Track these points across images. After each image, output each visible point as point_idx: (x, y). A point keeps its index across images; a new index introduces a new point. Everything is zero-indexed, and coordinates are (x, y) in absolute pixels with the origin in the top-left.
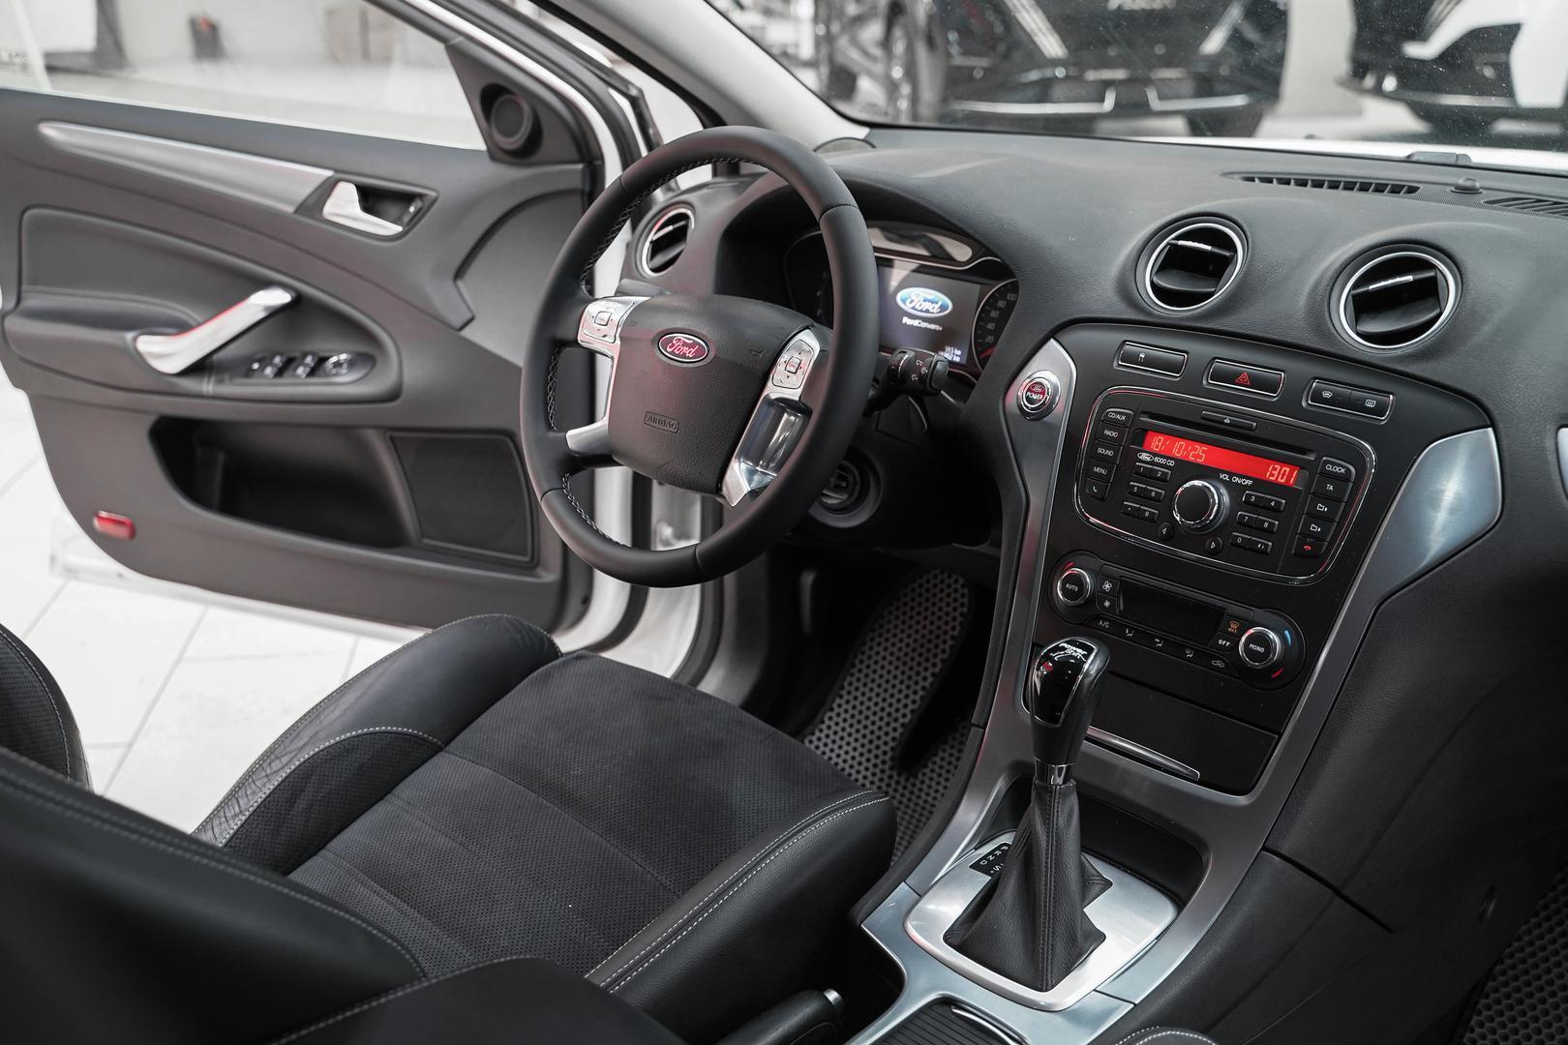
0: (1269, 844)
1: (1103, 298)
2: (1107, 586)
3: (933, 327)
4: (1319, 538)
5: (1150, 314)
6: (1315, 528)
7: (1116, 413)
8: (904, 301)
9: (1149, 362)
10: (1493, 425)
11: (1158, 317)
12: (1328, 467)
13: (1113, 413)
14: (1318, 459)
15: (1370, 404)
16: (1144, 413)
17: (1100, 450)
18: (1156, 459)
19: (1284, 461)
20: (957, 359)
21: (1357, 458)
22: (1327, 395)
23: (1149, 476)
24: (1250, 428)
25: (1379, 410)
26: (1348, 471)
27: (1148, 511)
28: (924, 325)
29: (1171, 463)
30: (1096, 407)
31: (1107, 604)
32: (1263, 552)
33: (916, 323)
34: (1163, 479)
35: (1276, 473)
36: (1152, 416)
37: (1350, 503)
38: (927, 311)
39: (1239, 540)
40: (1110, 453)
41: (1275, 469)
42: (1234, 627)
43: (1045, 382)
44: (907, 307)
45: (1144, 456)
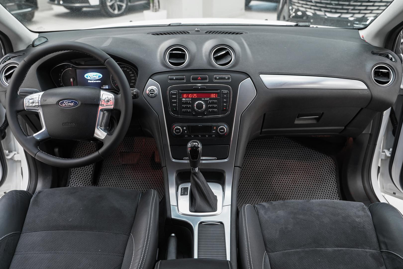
0: (236, 165)
1: (160, 68)
2: (185, 128)
3: (98, 81)
4: (226, 106)
5: (173, 69)
6: (225, 104)
7: (174, 92)
8: (87, 77)
9: (176, 79)
10: (250, 77)
11: (175, 69)
12: (224, 92)
13: (172, 92)
14: (221, 91)
15: (227, 78)
16: (180, 90)
17: (173, 100)
18: (187, 99)
19: (213, 93)
20: (107, 88)
21: (227, 89)
22: (218, 78)
23: (186, 103)
24: (205, 88)
25: (229, 79)
26: (227, 92)
27: (189, 110)
28: (95, 81)
29: (190, 99)
30: (168, 91)
31: (186, 132)
32: (216, 112)
33: (92, 81)
34: (190, 103)
35: (213, 96)
36: (182, 90)
37: (230, 98)
38: (95, 78)
39: (211, 111)
40: (175, 101)
41: (212, 95)
42: (215, 128)
43: (153, 89)
44: (89, 78)
45: (184, 99)
